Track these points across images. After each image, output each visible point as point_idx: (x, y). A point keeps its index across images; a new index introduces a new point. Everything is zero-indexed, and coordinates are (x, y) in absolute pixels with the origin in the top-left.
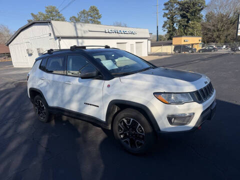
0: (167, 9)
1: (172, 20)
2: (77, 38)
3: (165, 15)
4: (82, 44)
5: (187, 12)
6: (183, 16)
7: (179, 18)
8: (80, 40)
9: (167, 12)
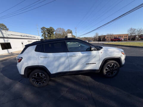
0: (42, 30)
1: (45, 34)
2: (4, 38)
3: (42, 32)
4: (7, 41)
5: (50, 32)
6: (48, 33)
7: (47, 34)
8: (6, 39)
9: (42, 31)
